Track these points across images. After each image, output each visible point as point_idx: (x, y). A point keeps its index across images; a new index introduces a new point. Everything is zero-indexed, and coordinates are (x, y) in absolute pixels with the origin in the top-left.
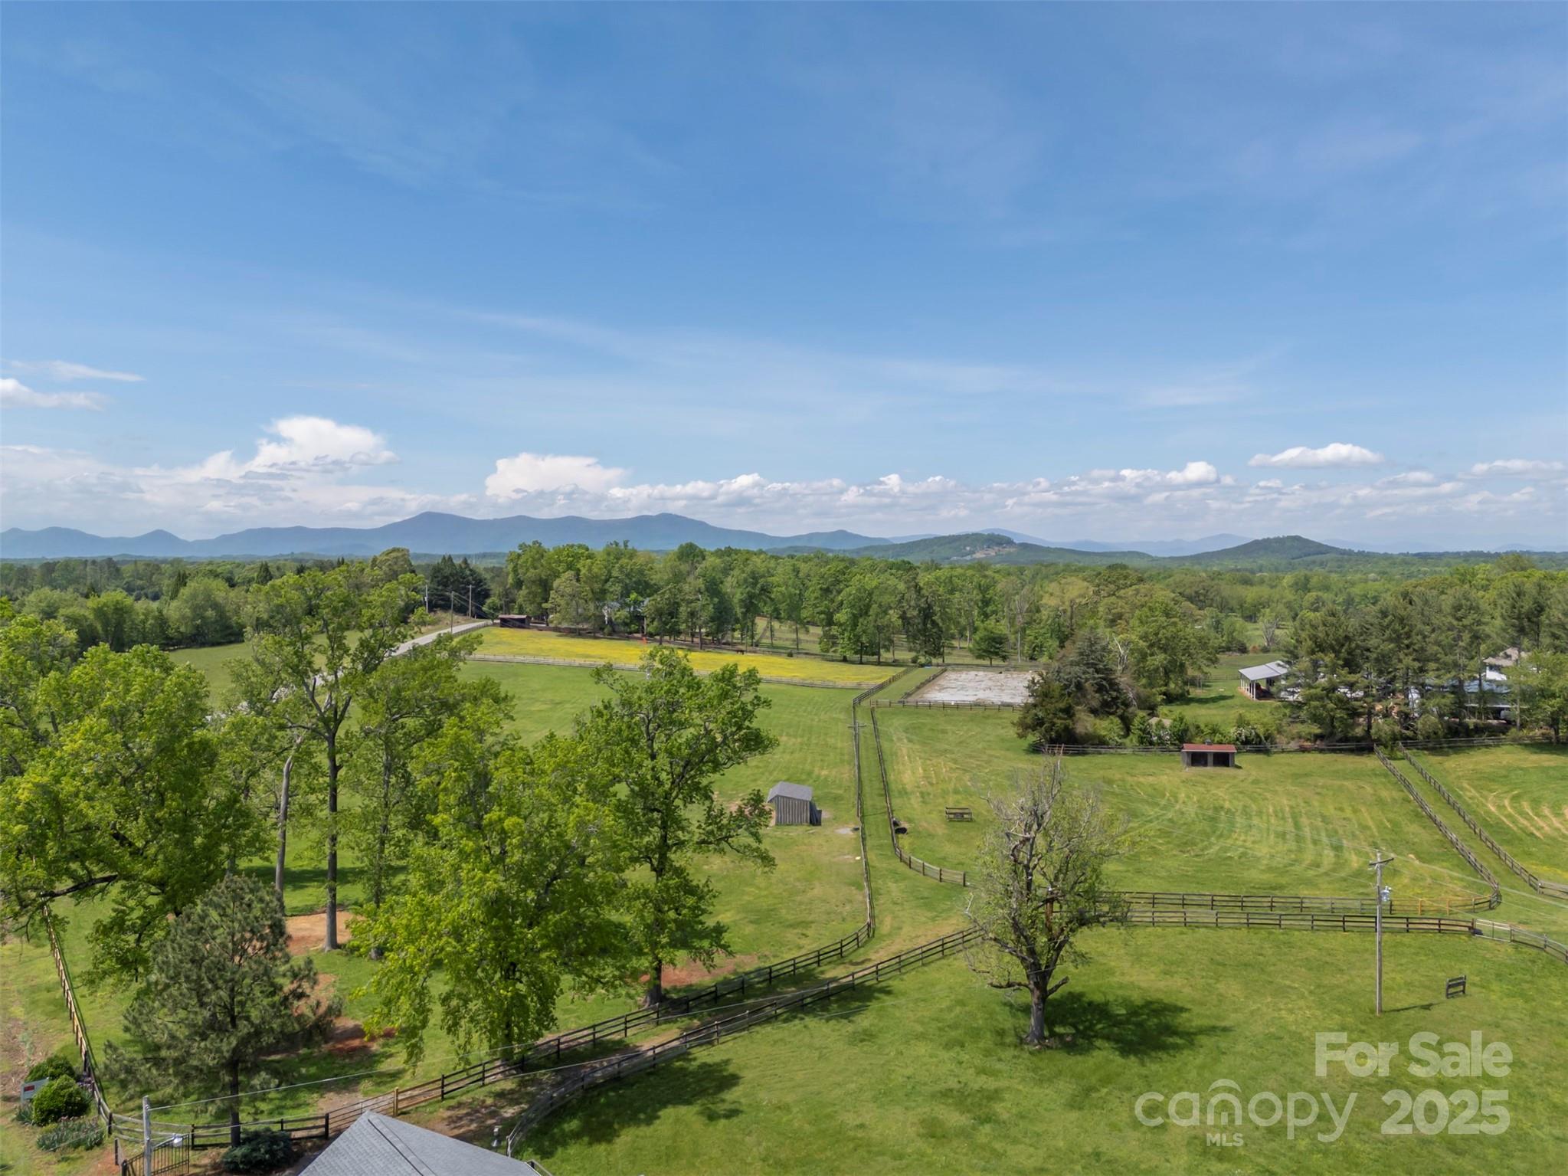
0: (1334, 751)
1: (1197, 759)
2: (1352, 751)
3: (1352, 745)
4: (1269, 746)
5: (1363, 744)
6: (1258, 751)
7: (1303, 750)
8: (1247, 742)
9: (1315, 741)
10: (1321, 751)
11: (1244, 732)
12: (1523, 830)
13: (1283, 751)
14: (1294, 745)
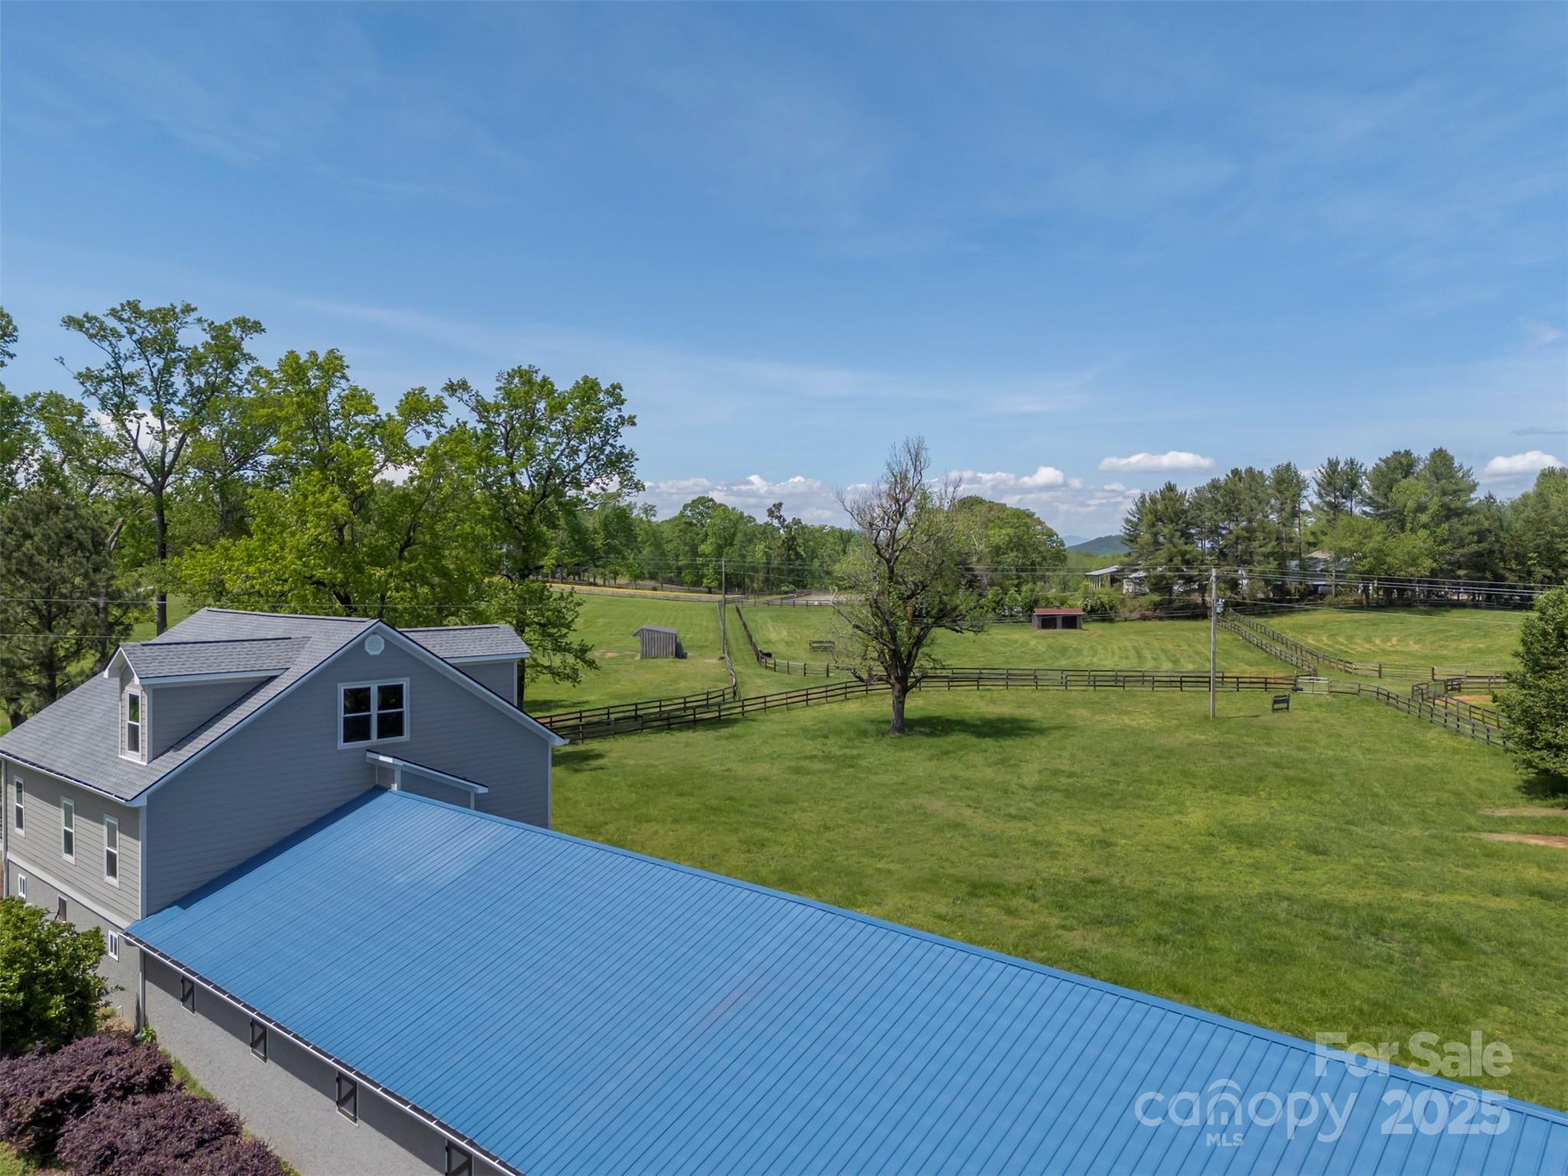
0: (1172, 618)
1: (1048, 623)
2: (1188, 618)
3: (1188, 613)
4: (1113, 614)
5: (1198, 611)
6: (1103, 620)
7: (1144, 618)
8: (1093, 611)
9: (1155, 610)
10: (1161, 619)
11: (1090, 602)
12: (1339, 650)
13: (1126, 620)
14: (1136, 615)
